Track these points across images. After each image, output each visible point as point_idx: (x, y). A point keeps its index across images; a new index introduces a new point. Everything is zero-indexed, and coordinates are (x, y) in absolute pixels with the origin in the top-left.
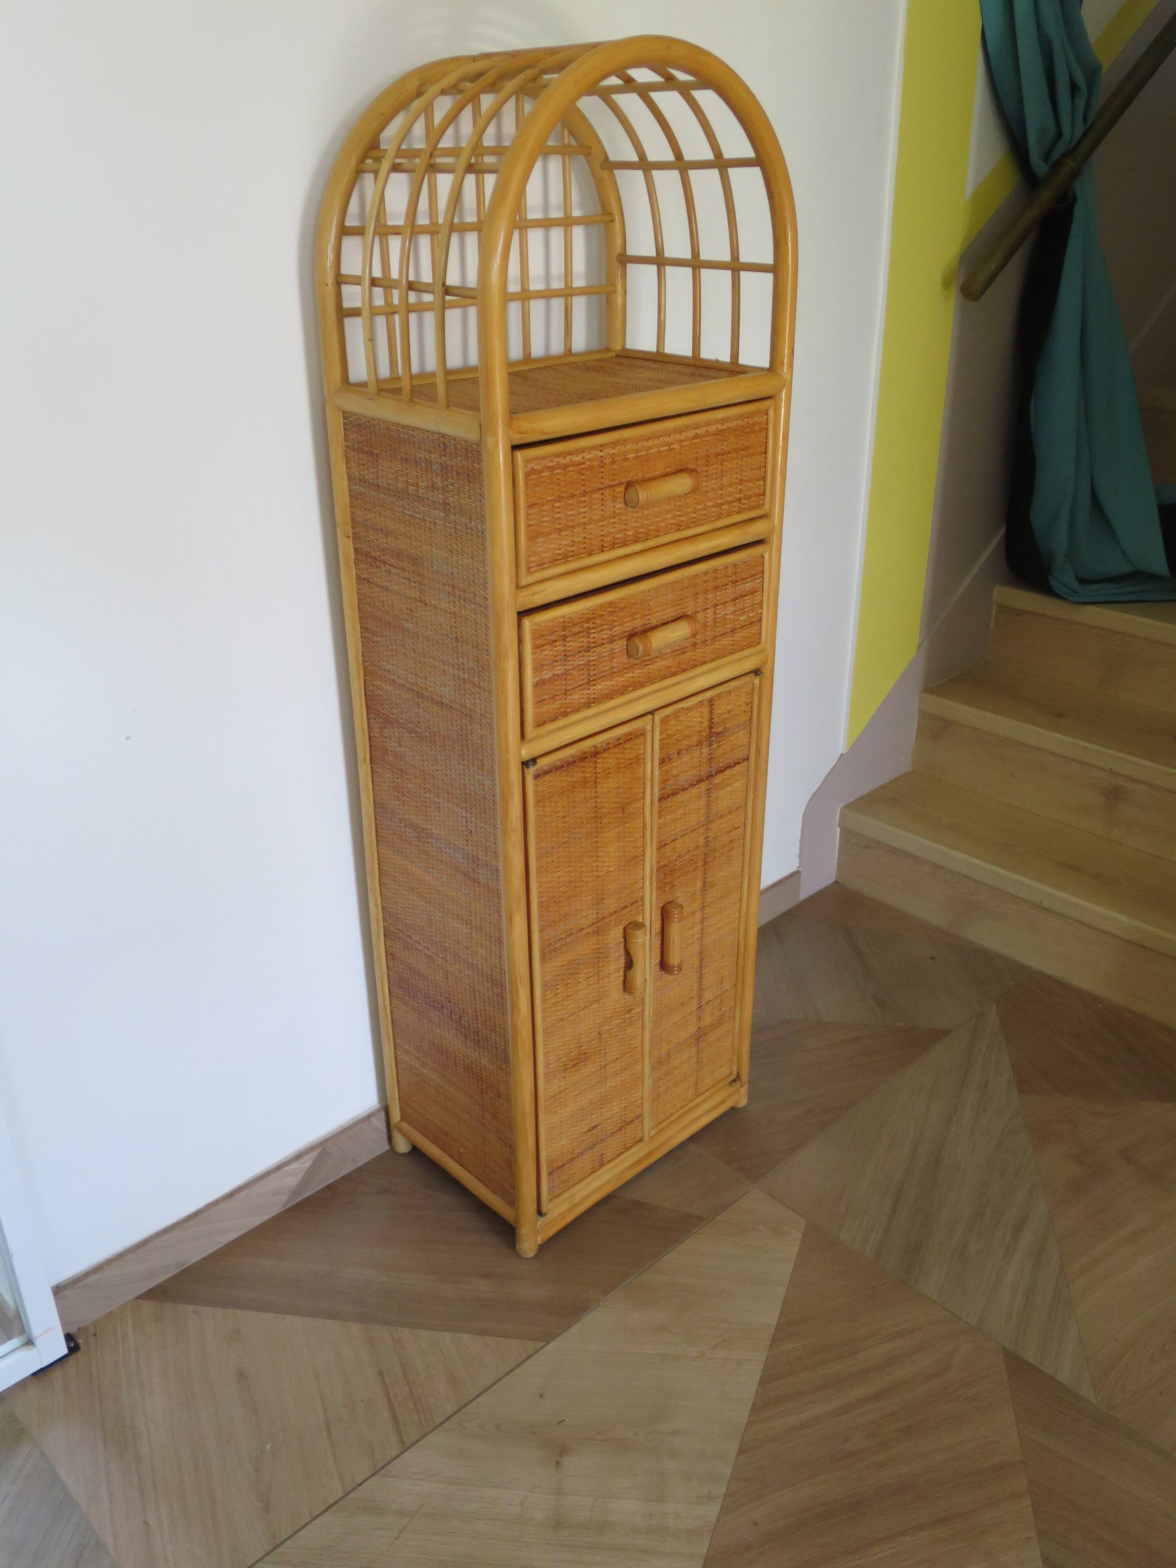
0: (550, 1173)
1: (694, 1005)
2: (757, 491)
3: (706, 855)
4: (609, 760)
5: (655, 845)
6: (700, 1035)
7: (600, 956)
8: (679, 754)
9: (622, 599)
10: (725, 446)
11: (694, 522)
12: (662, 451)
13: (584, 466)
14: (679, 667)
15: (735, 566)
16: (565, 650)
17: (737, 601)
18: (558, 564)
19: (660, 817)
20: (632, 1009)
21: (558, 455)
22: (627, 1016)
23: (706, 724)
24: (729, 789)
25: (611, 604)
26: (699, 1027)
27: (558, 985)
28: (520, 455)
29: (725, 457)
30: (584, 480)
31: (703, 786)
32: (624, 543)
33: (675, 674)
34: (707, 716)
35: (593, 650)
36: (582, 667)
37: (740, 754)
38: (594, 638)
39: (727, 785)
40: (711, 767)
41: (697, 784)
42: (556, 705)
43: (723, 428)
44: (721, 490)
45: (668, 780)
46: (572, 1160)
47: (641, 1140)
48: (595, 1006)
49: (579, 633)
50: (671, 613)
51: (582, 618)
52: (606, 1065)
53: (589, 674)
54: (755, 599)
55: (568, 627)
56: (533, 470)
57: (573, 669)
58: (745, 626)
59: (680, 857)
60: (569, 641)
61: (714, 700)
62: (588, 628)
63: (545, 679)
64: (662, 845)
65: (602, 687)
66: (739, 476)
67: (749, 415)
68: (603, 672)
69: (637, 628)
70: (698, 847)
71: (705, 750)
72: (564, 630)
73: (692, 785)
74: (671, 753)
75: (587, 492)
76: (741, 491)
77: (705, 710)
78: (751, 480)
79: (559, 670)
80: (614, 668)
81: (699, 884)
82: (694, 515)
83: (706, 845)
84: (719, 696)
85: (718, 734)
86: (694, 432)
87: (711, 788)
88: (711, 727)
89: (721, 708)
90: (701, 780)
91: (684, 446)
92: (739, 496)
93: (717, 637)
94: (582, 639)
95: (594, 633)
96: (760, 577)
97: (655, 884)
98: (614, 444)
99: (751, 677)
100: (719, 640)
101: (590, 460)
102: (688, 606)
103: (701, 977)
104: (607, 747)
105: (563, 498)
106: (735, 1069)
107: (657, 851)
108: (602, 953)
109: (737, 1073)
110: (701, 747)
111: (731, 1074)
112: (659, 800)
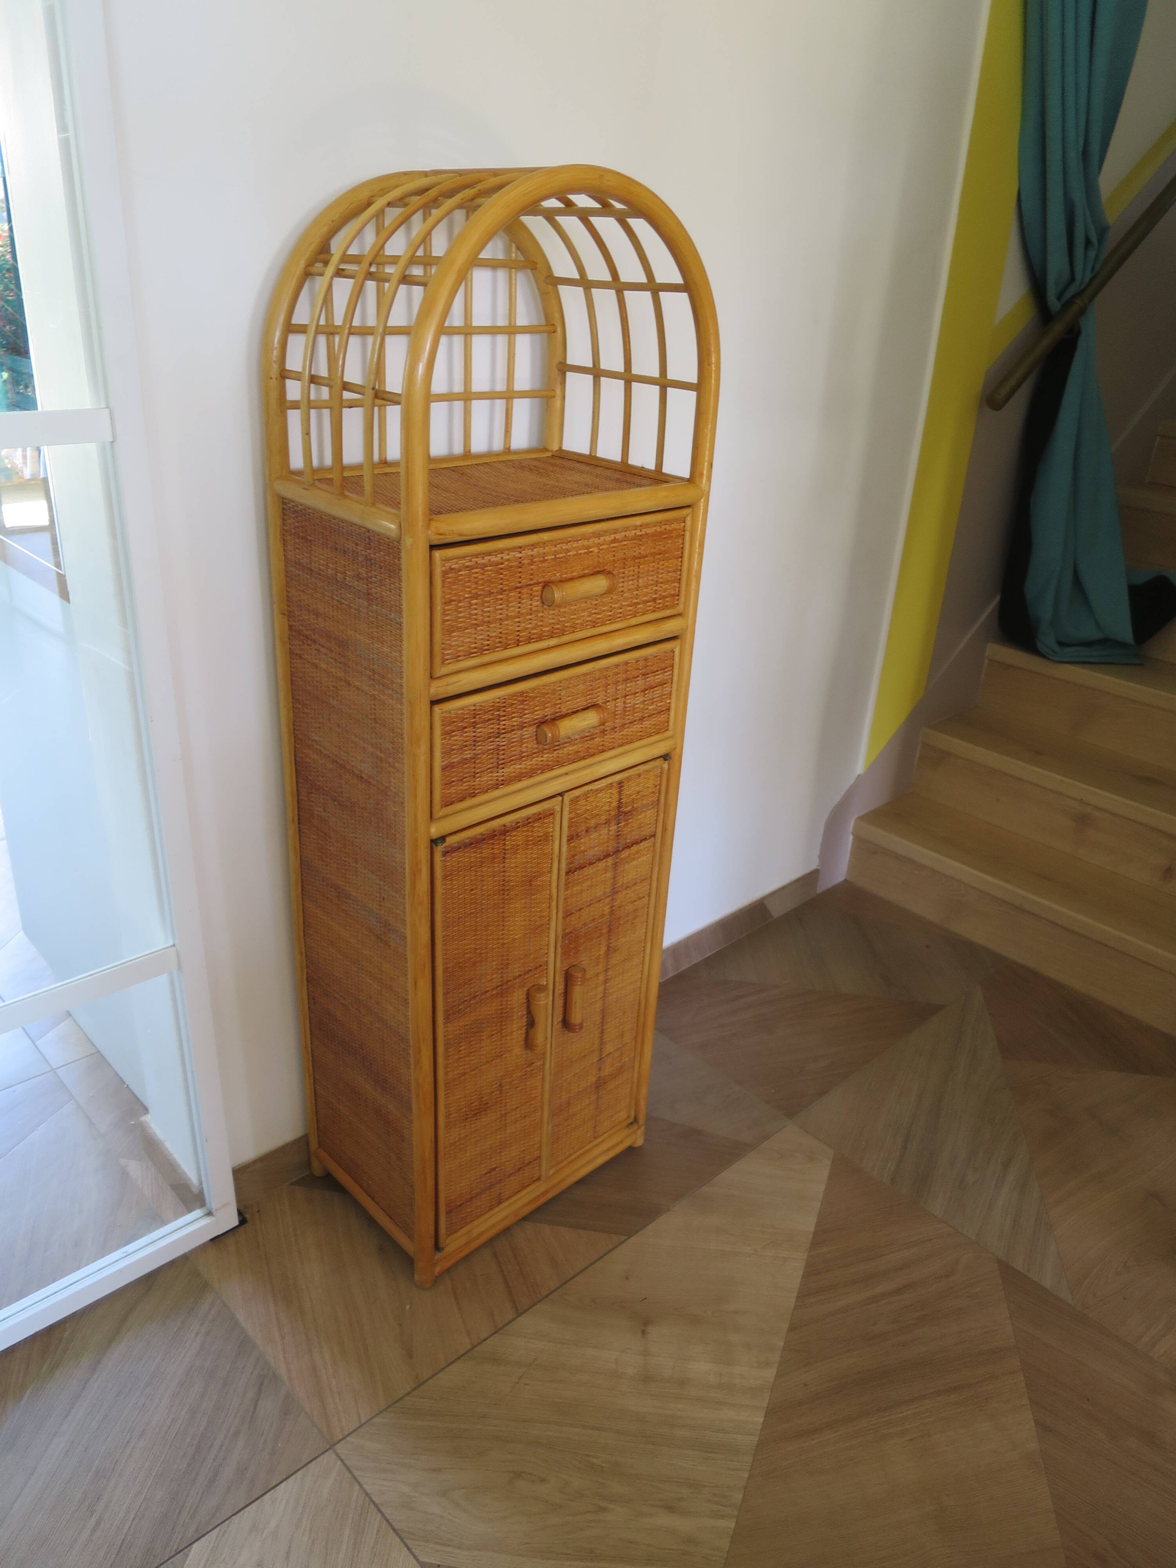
0: (449, 1212)
1: (595, 1058)
2: (673, 592)
3: (611, 922)
4: (518, 838)
5: (561, 914)
6: (600, 1084)
7: (503, 1017)
8: (587, 831)
9: (533, 690)
10: (643, 550)
11: (610, 620)
12: (580, 554)
13: (502, 566)
14: (588, 752)
15: (646, 659)
16: (475, 736)
17: (646, 692)
18: (473, 657)
19: (566, 889)
20: (533, 1063)
21: (477, 556)
22: (529, 1069)
23: (615, 804)
24: (635, 862)
25: (522, 693)
26: (599, 1077)
27: (462, 1042)
28: (437, 554)
29: (642, 560)
30: (502, 579)
31: (610, 861)
32: (540, 638)
33: (584, 758)
34: (616, 797)
35: (502, 736)
36: (491, 751)
37: (647, 831)
38: (504, 725)
39: (634, 859)
40: (618, 843)
41: (605, 858)
42: (465, 786)
43: (641, 533)
44: (637, 590)
45: (576, 855)
46: (471, 1199)
47: (539, 1179)
48: (498, 1060)
49: (489, 720)
50: (581, 702)
51: (493, 706)
52: (506, 1114)
53: (498, 758)
54: (665, 690)
55: (479, 714)
56: (451, 569)
57: (483, 753)
58: (654, 714)
59: (585, 925)
60: (479, 728)
61: (623, 782)
62: (499, 715)
63: (454, 763)
64: (568, 914)
65: (510, 770)
66: (655, 578)
67: (669, 522)
68: (512, 756)
69: (547, 716)
70: (602, 916)
71: (613, 828)
72: (475, 718)
73: (599, 860)
74: (579, 830)
75: (505, 591)
76: (656, 592)
77: (615, 791)
78: (667, 582)
79: (468, 755)
80: (523, 752)
81: (603, 949)
82: (610, 613)
83: (612, 912)
84: (628, 779)
85: (626, 813)
86: (612, 537)
87: (618, 862)
88: (619, 807)
89: (630, 790)
90: (607, 856)
91: (602, 549)
92: (654, 596)
93: (626, 724)
94: (492, 726)
95: (504, 720)
96: (670, 670)
97: (559, 949)
98: (533, 546)
99: (659, 762)
100: (628, 728)
101: (508, 560)
102: (598, 696)
103: (602, 1033)
104: (516, 827)
105: (480, 595)
106: (633, 1113)
107: (564, 918)
108: (505, 1013)
109: (634, 1116)
110: (609, 825)
111: (630, 1118)
112: (566, 874)
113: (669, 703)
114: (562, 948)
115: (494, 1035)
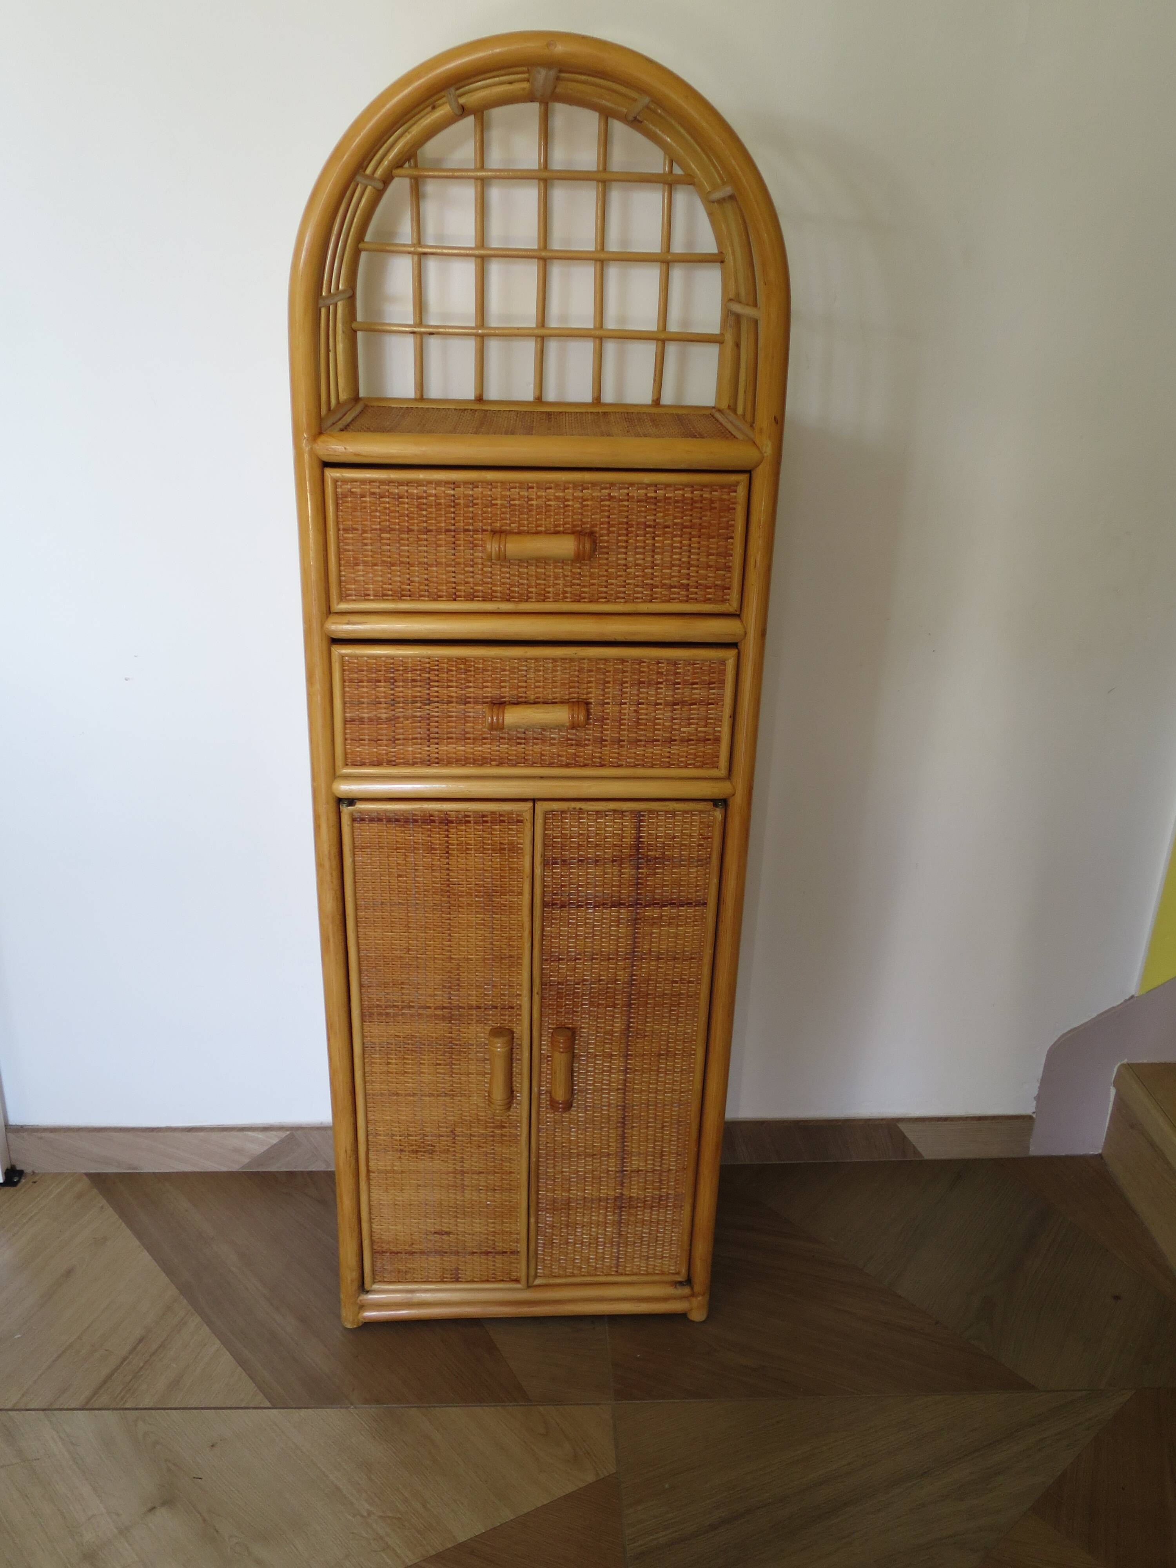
0: (378, 1252)
1: (612, 1164)
3: (631, 994)
4: (468, 835)
6: (621, 1204)
7: (453, 1047)
8: (581, 861)
9: (483, 660)
10: (660, 518)
11: (607, 599)
12: (551, 506)
13: (425, 501)
14: (573, 759)
15: (673, 663)
16: (393, 695)
17: (675, 706)
18: (387, 600)
19: (544, 924)
20: (504, 1127)
21: (388, 483)
22: (498, 1131)
23: (628, 840)
24: (670, 929)
25: (464, 660)
26: (621, 1194)
28: (332, 474)
29: (660, 532)
30: (425, 516)
31: (624, 913)
32: (490, 599)
33: (567, 765)
34: (630, 832)
35: (435, 705)
36: (419, 719)
37: (690, 894)
38: (437, 692)
39: (668, 925)
40: (639, 894)
41: (614, 906)
42: (383, 750)
43: (655, 495)
44: (653, 569)
45: (563, 886)
46: (412, 1253)
48: (448, 1099)
49: (414, 680)
50: (560, 693)
51: (421, 665)
52: (463, 1172)
53: (429, 730)
54: (708, 711)
55: (399, 670)
56: (351, 493)
57: (406, 718)
58: (690, 739)
59: (584, 981)
60: (400, 686)
61: (641, 815)
62: (429, 678)
63: (363, 718)
64: (547, 957)
65: (445, 748)
66: (687, 559)
67: (706, 487)
68: (451, 733)
69: (504, 697)
70: (615, 980)
71: (628, 871)
72: (392, 672)
73: (605, 905)
74: (565, 856)
75: (431, 531)
76: (687, 577)
77: (629, 822)
78: (709, 567)
79: (384, 713)
80: (469, 733)
81: (618, 1026)
82: (605, 590)
83: (631, 982)
84: (652, 813)
85: (651, 858)
86: (606, 492)
87: (639, 919)
88: (637, 847)
89: (657, 828)
90: (618, 904)
91: (589, 506)
92: (684, 582)
93: (640, 741)
94: (418, 689)
95: (437, 686)
96: (719, 688)
97: (536, 998)
98: (474, 484)
99: (709, 806)
100: (644, 746)
101: (435, 495)
102: (590, 693)
103: (623, 1137)
104: (464, 819)
105: (394, 530)
106: (684, 1271)
107: (542, 961)
108: (457, 1045)
109: (686, 1276)
110: (620, 866)
111: (678, 1274)
112: (545, 905)
113: (720, 732)
114: (542, 998)
115: (440, 1064)
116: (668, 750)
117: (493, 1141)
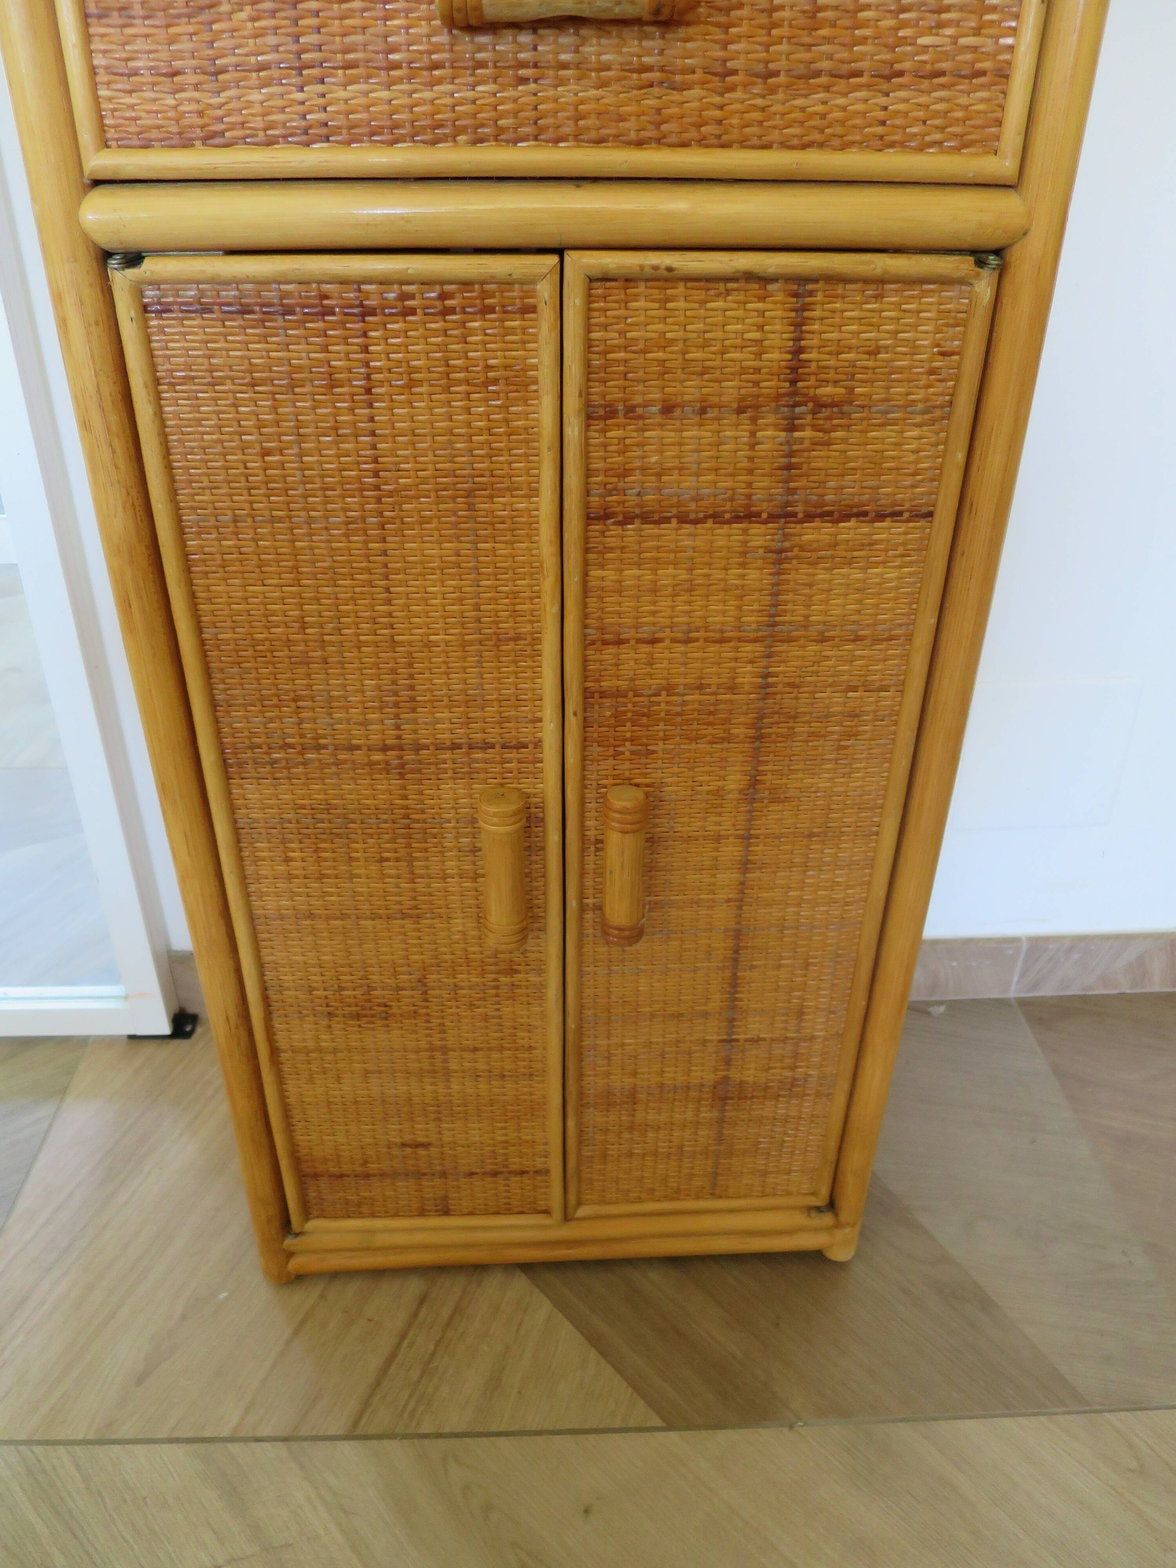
1: (712, 1031)
3: (762, 715)
4: (413, 343)
5: (574, 629)
6: (726, 1094)
7: (412, 827)
8: (667, 410)
19: (592, 562)
20: (517, 972)
22: (503, 979)
23: (776, 357)
24: (852, 574)
26: (726, 1079)
31: (759, 535)
34: (780, 334)
37: (895, 490)
39: (850, 562)
40: (792, 491)
41: (737, 519)
42: (189, 100)
46: (364, 1176)
47: (542, 1211)
48: (408, 924)
52: (444, 1049)
53: (293, 39)
59: (670, 689)
61: (812, 289)
65: (341, 95)
68: (352, 48)
70: (731, 688)
71: (771, 435)
73: (716, 517)
74: (637, 397)
77: (777, 310)
81: (735, 779)
83: (765, 689)
85: (819, 405)
87: (789, 550)
88: (794, 374)
89: (837, 322)
90: (749, 516)
97: (573, 723)
99: (963, 265)
100: (827, 88)
103: (734, 984)
104: (401, 304)
106: (824, 1191)
107: (586, 643)
108: (418, 821)
109: (827, 1198)
110: (754, 420)
111: (814, 1194)
112: (589, 518)
113: (1011, 48)
114: (586, 724)
115: (388, 860)
116: (883, 101)
117: (497, 995)
